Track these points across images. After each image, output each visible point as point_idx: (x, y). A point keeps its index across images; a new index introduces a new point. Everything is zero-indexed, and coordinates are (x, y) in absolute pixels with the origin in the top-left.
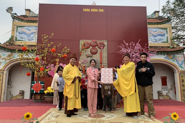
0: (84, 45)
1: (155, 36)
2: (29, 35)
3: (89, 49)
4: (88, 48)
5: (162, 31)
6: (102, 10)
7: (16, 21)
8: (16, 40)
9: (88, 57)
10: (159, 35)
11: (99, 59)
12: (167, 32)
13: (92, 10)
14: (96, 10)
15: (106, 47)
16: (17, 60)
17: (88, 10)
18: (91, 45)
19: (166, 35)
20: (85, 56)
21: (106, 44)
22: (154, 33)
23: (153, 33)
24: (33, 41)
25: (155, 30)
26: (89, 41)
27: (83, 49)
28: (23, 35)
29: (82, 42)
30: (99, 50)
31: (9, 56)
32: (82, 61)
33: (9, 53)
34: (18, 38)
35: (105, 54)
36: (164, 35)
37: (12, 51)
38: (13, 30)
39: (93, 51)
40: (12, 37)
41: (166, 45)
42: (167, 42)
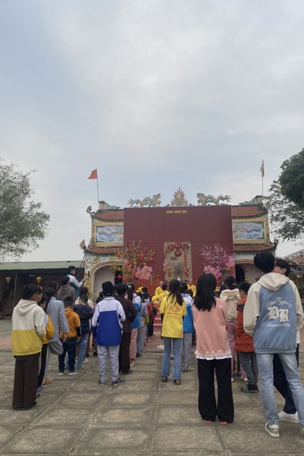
0: (168, 247)
1: (249, 232)
2: (109, 236)
3: (173, 252)
4: (172, 250)
5: (258, 225)
6: (185, 212)
7: (96, 221)
8: (97, 241)
9: (172, 259)
10: (254, 230)
11: (183, 261)
12: (263, 226)
13: (175, 212)
14: (179, 212)
15: (190, 249)
16: (103, 263)
17: (171, 212)
18: (174, 247)
19: (262, 230)
20: (169, 259)
21: (190, 245)
22: (248, 229)
23: (246, 228)
24: (114, 242)
25: (249, 224)
26: (173, 243)
27: (167, 252)
28: (104, 236)
29: (166, 245)
30: (183, 253)
31: (95, 260)
32: (167, 263)
33: (95, 257)
34: (99, 240)
35: (189, 256)
36: (260, 230)
37: (98, 255)
38: (93, 231)
39: (177, 253)
40: (93, 238)
41: (261, 242)
42: (264, 238)
